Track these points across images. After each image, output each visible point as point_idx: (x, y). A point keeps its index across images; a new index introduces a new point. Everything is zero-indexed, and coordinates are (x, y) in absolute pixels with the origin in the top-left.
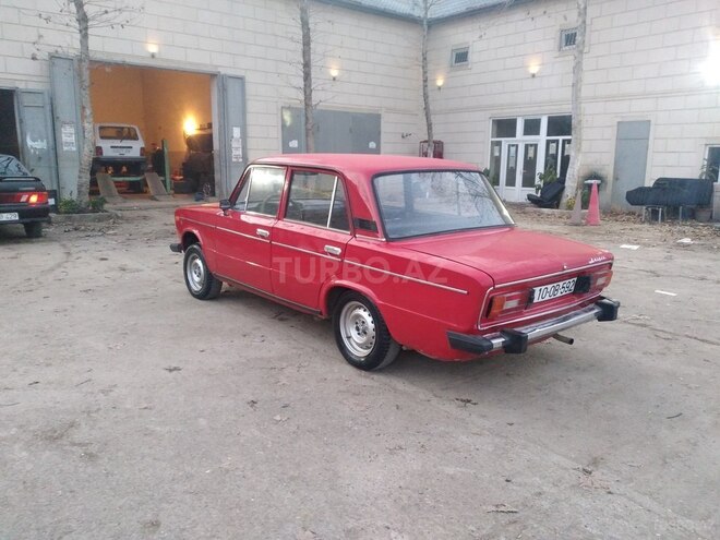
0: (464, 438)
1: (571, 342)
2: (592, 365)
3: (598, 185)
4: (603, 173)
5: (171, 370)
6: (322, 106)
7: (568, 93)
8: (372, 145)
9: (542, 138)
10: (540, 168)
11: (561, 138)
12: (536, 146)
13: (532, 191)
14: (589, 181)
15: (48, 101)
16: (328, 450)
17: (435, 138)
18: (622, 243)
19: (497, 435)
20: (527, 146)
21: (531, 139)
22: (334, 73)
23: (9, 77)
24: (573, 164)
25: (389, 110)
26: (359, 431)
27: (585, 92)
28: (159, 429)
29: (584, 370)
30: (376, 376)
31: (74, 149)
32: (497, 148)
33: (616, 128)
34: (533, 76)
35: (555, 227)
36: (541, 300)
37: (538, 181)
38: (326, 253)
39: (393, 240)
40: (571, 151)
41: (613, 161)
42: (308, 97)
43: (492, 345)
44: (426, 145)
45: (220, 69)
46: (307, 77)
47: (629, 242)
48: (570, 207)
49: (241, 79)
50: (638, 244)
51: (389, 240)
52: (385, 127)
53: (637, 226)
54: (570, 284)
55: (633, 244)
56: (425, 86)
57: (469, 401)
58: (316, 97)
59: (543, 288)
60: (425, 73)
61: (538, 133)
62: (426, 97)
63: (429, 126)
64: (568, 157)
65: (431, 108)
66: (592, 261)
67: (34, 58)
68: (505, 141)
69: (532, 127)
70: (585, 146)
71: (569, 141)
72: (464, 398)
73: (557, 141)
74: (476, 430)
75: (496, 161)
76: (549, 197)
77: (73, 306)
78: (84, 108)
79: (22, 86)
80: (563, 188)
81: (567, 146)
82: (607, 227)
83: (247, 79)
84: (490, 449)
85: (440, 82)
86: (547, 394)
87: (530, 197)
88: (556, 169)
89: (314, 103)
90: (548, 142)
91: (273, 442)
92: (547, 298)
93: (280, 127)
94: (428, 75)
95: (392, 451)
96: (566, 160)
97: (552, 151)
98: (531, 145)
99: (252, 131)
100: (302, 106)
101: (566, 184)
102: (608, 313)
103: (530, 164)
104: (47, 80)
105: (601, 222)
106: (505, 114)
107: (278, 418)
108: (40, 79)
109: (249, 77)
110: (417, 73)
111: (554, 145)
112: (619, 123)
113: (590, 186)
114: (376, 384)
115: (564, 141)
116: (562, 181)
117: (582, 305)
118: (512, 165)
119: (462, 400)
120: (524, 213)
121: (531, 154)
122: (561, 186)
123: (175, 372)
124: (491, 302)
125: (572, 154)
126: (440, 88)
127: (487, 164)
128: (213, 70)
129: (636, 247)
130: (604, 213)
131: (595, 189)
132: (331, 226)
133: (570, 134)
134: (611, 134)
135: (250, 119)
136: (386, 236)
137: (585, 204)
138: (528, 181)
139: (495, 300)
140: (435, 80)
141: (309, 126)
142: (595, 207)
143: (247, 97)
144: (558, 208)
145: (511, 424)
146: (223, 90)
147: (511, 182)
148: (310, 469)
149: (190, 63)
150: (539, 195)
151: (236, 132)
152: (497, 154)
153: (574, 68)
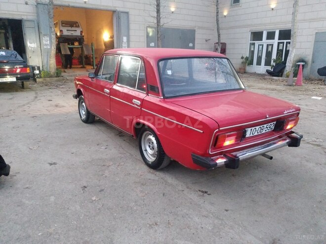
0: (196, 219)
1: (271, 158)
2: (284, 171)
3: (303, 66)
4: (306, 59)
5: (51, 164)
6: (166, 26)
7: (290, 18)
8: (191, 45)
9: (276, 41)
10: (274, 56)
11: (285, 41)
12: (272, 45)
13: (269, 68)
14: (299, 63)
15: (36, 25)
16: (114, 223)
17: (222, 41)
18: (313, 96)
19: (217, 218)
20: (268, 45)
21: (270, 41)
22: (173, 9)
23: (18, 13)
24: (291, 54)
25: (200, 28)
26: (136, 210)
27: (299, 17)
28: (27, 202)
29: (278, 174)
30: (158, 173)
31: (49, 47)
32: (252, 46)
33: (314, 36)
34: (273, 9)
35: (278, 87)
36: (251, 135)
37: (273, 63)
38: (134, 104)
39: (167, 98)
40: (290, 48)
41: (312, 53)
42: (158, 22)
43: (217, 163)
44: (217, 45)
45: (117, 9)
46: (158, 11)
47: (317, 95)
48: (288, 76)
49: (127, 13)
50: (321, 96)
51: (165, 98)
52: (197, 36)
53: (322, 86)
54: (272, 126)
55: (319, 96)
56: (217, 15)
57: (206, 192)
58: (162, 21)
59: (253, 128)
60: (217, 8)
61: (274, 39)
62: (217, 21)
63: (219, 36)
64: (289, 50)
65: (220, 26)
66: (286, 112)
67: (26, 4)
68: (257, 43)
69: (271, 36)
70: (298, 45)
71: (289, 43)
72: (204, 190)
73: (284, 43)
74: (205, 213)
75: (252, 53)
76: (278, 71)
77: (23, 125)
78: (51, 28)
79: (24, 18)
80: (285, 67)
81: (288, 45)
82: (306, 87)
83: (130, 13)
84: (210, 228)
85: (225, 13)
86: (253, 190)
87: (267, 71)
88: (282, 57)
89: (161, 24)
90: (279, 43)
91: (85, 215)
92: (256, 134)
93: (146, 37)
94: (219, 10)
95: (151, 226)
96: (287, 52)
97: (281, 48)
98: (270, 45)
99: (132, 38)
100: (156, 26)
101: (286, 65)
102: (295, 142)
103: (269, 54)
104: (36, 15)
105: (303, 84)
106: (257, 29)
107: (94, 198)
108: (33, 14)
109: (131, 12)
110: (214, 9)
111: (282, 44)
112: (316, 33)
113: (299, 65)
114: (157, 178)
115: (287, 42)
116: (285, 63)
117: (280, 137)
118: (260, 55)
119: (202, 192)
120: (264, 79)
121: (270, 49)
122: (284, 65)
123: (53, 165)
124: (217, 138)
125: (291, 49)
126: (225, 16)
127: (247, 54)
128: (113, 9)
129: (320, 98)
130: (306, 79)
131: (301, 67)
132: (137, 88)
133: (290, 39)
134: (312, 39)
135: (132, 33)
136: (163, 95)
137: (295, 75)
138: (268, 63)
139: (219, 137)
140: (222, 12)
141: (159, 36)
142: (300, 76)
143: (130, 22)
144: (281, 76)
145: (227, 211)
146: (119, 18)
147: (259, 63)
148: (98, 236)
149: (103, 6)
150: (272, 70)
151: (125, 39)
152: (252, 49)
153: (294, 4)
